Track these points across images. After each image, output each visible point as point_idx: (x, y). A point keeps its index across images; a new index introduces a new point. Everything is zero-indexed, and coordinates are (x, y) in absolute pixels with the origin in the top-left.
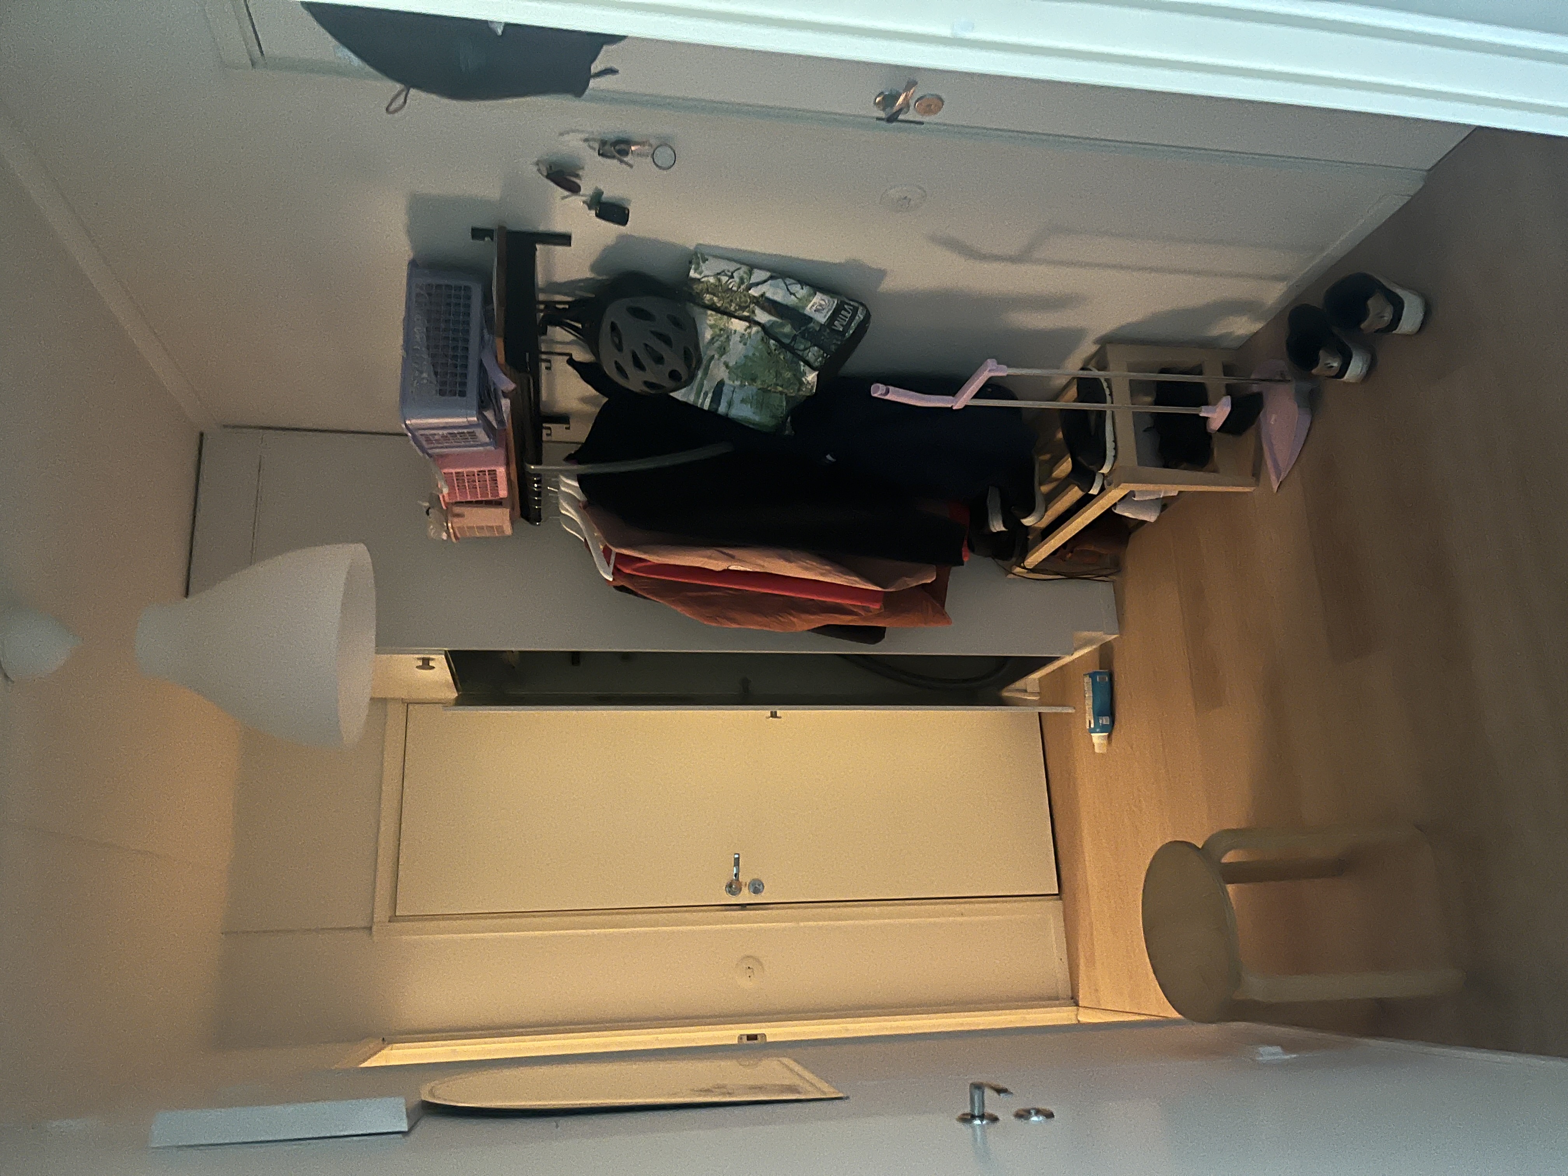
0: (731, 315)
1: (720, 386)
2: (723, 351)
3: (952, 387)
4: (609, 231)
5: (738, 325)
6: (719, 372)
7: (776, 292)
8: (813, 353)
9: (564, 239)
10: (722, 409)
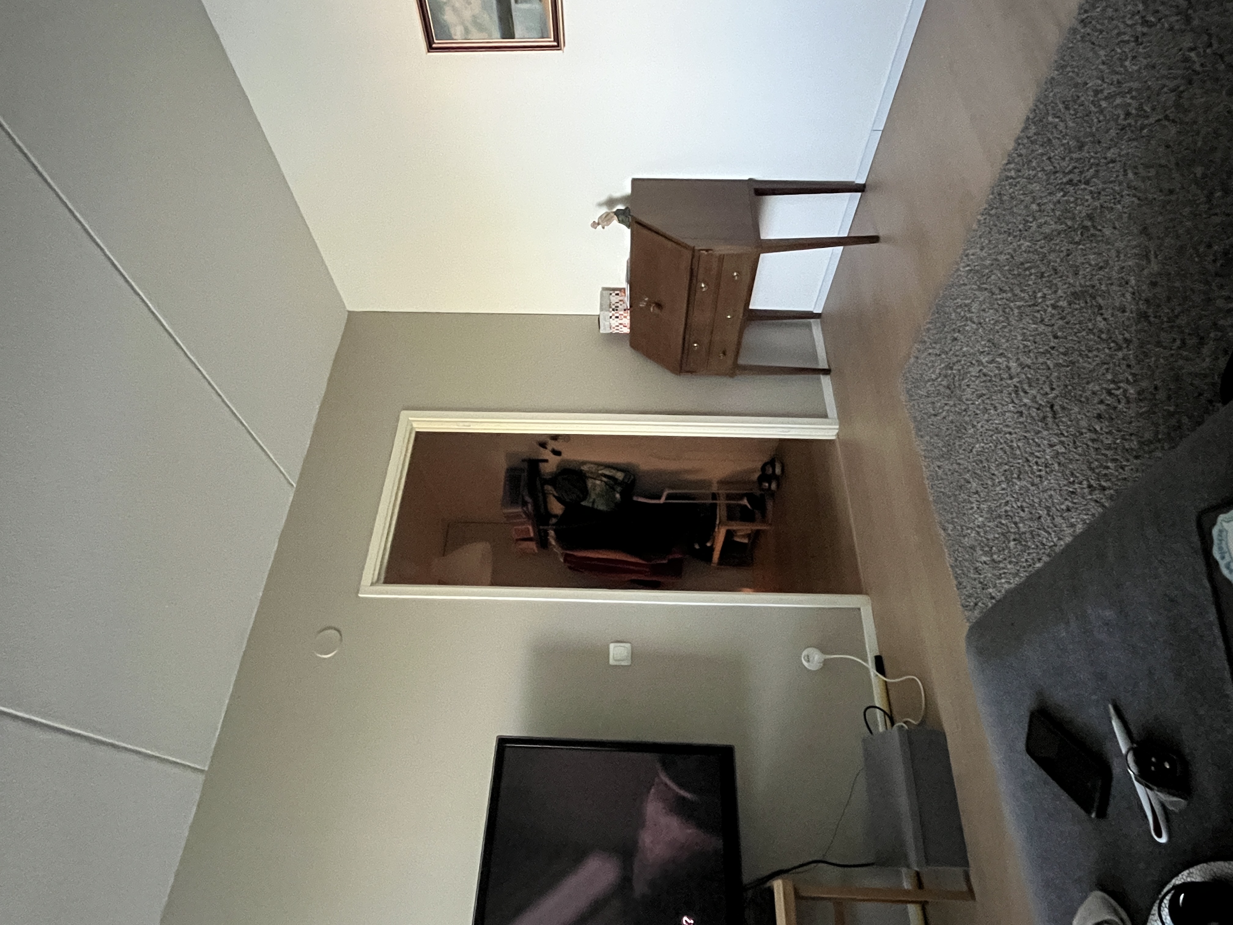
0: (595, 479)
1: (594, 500)
2: (594, 489)
3: (659, 498)
4: (558, 458)
5: (598, 482)
6: (593, 496)
7: (607, 472)
8: (619, 489)
9: (546, 461)
10: (595, 507)
